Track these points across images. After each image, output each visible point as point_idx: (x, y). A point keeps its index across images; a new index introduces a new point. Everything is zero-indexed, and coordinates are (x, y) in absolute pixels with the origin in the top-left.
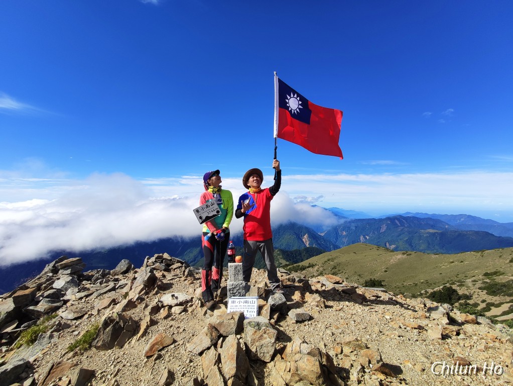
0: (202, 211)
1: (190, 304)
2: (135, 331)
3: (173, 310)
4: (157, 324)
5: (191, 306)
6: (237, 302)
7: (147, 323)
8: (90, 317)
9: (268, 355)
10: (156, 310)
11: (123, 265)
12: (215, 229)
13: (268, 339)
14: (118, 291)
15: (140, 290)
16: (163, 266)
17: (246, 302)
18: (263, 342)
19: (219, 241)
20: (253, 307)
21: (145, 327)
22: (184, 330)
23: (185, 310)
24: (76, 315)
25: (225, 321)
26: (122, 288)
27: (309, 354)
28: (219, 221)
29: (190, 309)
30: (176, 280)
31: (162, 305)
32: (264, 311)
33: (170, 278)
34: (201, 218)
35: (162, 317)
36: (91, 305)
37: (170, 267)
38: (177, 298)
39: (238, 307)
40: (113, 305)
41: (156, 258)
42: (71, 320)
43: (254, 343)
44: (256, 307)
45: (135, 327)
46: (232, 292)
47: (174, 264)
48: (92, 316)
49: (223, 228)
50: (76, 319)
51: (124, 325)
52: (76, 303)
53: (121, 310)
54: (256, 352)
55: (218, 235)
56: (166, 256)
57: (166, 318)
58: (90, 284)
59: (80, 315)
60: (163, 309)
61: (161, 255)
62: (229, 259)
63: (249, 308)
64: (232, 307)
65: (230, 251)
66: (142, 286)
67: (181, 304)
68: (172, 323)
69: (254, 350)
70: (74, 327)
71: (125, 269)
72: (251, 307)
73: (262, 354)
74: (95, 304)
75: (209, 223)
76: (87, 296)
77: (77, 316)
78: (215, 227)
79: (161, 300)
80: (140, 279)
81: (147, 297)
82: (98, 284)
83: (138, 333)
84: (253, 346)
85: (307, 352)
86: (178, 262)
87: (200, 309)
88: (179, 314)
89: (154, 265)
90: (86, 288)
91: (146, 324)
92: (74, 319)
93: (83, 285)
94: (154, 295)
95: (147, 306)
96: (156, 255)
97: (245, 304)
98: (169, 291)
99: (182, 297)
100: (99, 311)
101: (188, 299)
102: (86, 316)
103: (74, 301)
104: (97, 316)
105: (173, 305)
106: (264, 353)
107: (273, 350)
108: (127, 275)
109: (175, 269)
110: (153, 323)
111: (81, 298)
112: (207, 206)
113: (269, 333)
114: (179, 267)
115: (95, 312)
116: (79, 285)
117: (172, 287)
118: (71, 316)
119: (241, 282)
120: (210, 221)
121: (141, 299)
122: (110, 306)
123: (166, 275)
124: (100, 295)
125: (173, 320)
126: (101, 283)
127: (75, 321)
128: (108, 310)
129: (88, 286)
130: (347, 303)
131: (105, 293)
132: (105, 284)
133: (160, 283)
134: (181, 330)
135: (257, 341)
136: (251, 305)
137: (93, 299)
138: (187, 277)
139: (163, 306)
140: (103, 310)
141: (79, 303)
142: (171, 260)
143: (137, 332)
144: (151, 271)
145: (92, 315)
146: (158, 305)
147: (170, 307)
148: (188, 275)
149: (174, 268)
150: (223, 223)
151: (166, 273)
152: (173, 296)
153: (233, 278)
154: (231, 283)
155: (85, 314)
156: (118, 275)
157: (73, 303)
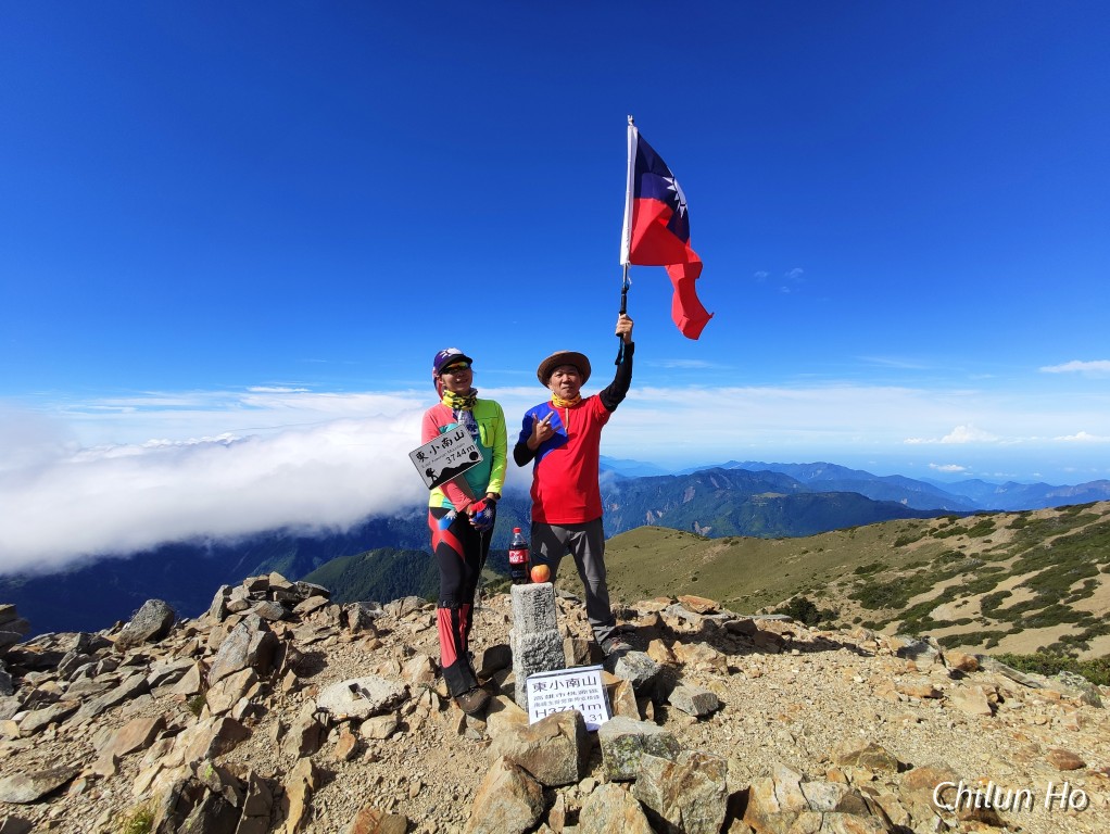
0: (432, 457)
1: (406, 707)
2: (272, 812)
3: (366, 729)
4: (334, 779)
5: (412, 710)
6: (548, 685)
7: (305, 780)
8: (93, 784)
9: (710, 826)
10: (316, 736)
11: (150, 615)
12: (468, 500)
13: (709, 784)
14: (158, 691)
15: (243, 683)
16: (275, 606)
17: (573, 683)
18: (695, 793)
19: (480, 529)
20: (593, 695)
21: (302, 795)
22: (423, 785)
23: (401, 727)
24: (43, 787)
25: (544, 744)
26: (175, 681)
27: (840, 808)
28: (478, 478)
29: (413, 722)
30: (326, 642)
31: (330, 720)
32: (619, 700)
33: (310, 639)
34: (429, 473)
35: (343, 756)
36: (83, 745)
37: (297, 609)
38: (366, 693)
39: (555, 699)
40: (164, 737)
41: (251, 589)
42: (29, 803)
43: (671, 798)
44: (600, 693)
45: (270, 799)
46: (531, 661)
47: (303, 600)
48: (99, 782)
49: (489, 496)
50: (47, 798)
51: (240, 802)
52: (27, 743)
53: (206, 752)
54: (682, 822)
55: (479, 514)
56: (275, 579)
57: (353, 757)
58: (55, 679)
59: (55, 783)
60: (334, 731)
61: (262, 578)
62: (515, 574)
63: (583, 699)
64: (540, 702)
65: (517, 553)
66: (250, 671)
67: (383, 710)
68: (377, 770)
69: (674, 820)
70: (46, 825)
71: (157, 626)
72: (589, 694)
73: (696, 828)
74: (97, 741)
75: (451, 487)
76: (59, 720)
77: (47, 789)
78: (467, 494)
79: (322, 703)
80: (234, 650)
81: (273, 702)
82: (82, 679)
83: (284, 817)
84: (670, 810)
85: (834, 804)
86: (316, 593)
87: (440, 716)
88: (386, 739)
89: (249, 607)
90: (45, 694)
91: (304, 786)
92: (38, 801)
93: (29, 684)
94: (290, 692)
95: (284, 730)
96: (250, 581)
97: (571, 689)
98: (322, 674)
99: (381, 692)
100: (117, 761)
101: (400, 693)
102: (78, 786)
103: (16, 739)
104: (117, 781)
105: (363, 716)
106: (701, 821)
107: (724, 810)
108: (165, 642)
109: (309, 614)
110: (323, 777)
111: (41, 728)
112: (446, 442)
113: (706, 765)
114: (323, 606)
115: (103, 767)
116: (16, 688)
117: (326, 665)
118: (27, 791)
119: (553, 631)
120: (454, 481)
121: (254, 711)
122: (154, 741)
123: (294, 630)
124: (103, 711)
125: (375, 759)
126: (90, 674)
127: (43, 806)
128: (149, 756)
129: (48, 687)
130: (756, 655)
131: (120, 702)
132: (106, 676)
133: (293, 657)
134: (415, 787)
135: (679, 794)
136: (588, 688)
137: (83, 727)
138: (357, 630)
139: (333, 723)
140: (130, 758)
141: (36, 746)
142: (291, 590)
143: (279, 814)
144: (263, 626)
145: (97, 777)
146: (319, 721)
147: (355, 723)
148: (359, 625)
149: (307, 610)
150: (487, 484)
151: (291, 627)
152: (354, 688)
153: (532, 624)
154: (530, 636)
155: (73, 779)
156: (138, 645)
157: (16, 745)
